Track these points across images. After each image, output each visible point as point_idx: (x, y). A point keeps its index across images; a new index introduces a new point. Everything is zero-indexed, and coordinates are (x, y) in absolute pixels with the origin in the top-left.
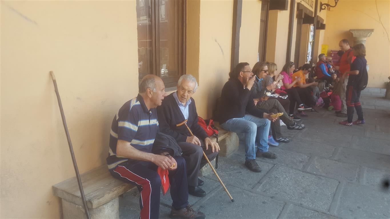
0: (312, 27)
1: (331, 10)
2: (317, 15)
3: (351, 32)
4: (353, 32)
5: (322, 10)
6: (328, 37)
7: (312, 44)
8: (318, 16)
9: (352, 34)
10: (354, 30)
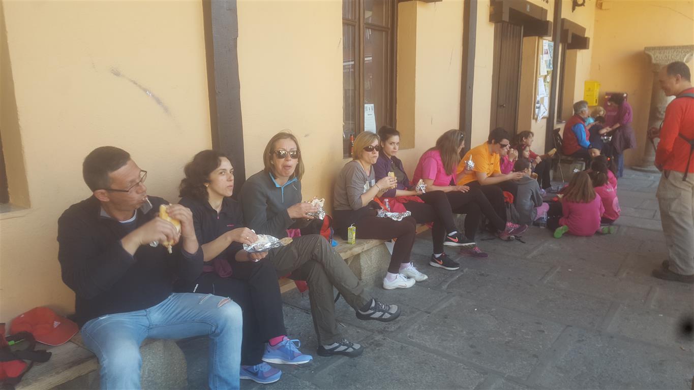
0: (546, 43)
1: (603, 8)
2: (562, 17)
3: (647, 52)
4: (651, 54)
5: (576, 7)
6: (599, 66)
7: (549, 79)
8: (563, 20)
9: (649, 57)
10: (654, 49)
